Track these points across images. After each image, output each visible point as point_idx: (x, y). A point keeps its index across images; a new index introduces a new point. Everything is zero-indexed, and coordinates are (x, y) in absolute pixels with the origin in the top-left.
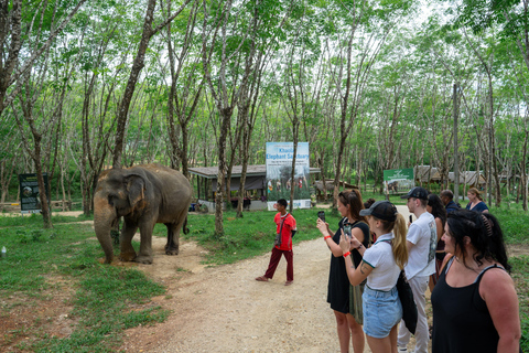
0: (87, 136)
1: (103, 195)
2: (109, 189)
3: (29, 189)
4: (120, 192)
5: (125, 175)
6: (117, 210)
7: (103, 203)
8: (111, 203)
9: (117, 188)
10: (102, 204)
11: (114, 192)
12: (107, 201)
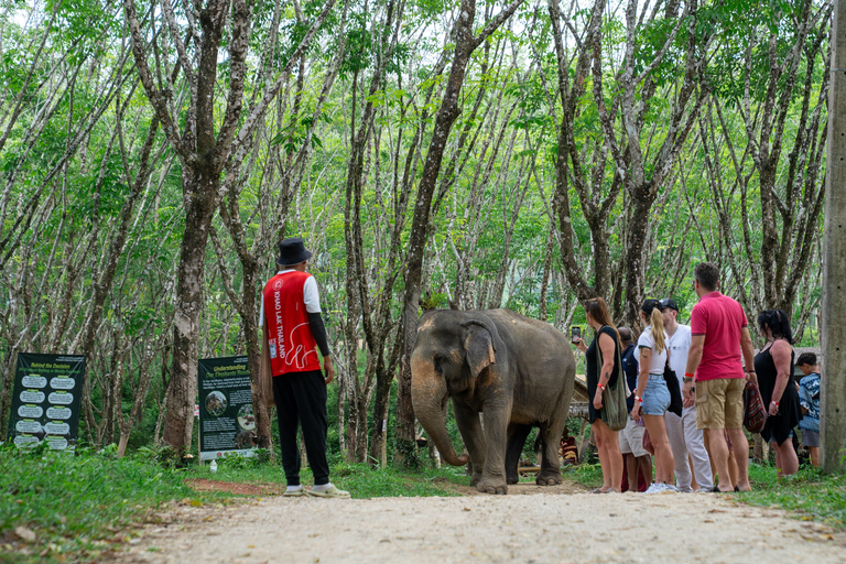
0: (359, 260)
1: (426, 355)
2: (436, 347)
3: (221, 396)
4: (454, 352)
5: (463, 321)
6: (448, 381)
7: (427, 368)
8: (438, 369)
9: (448, 344)
10: (425, 371)
11: (443, 351)
12: (433, 366)
